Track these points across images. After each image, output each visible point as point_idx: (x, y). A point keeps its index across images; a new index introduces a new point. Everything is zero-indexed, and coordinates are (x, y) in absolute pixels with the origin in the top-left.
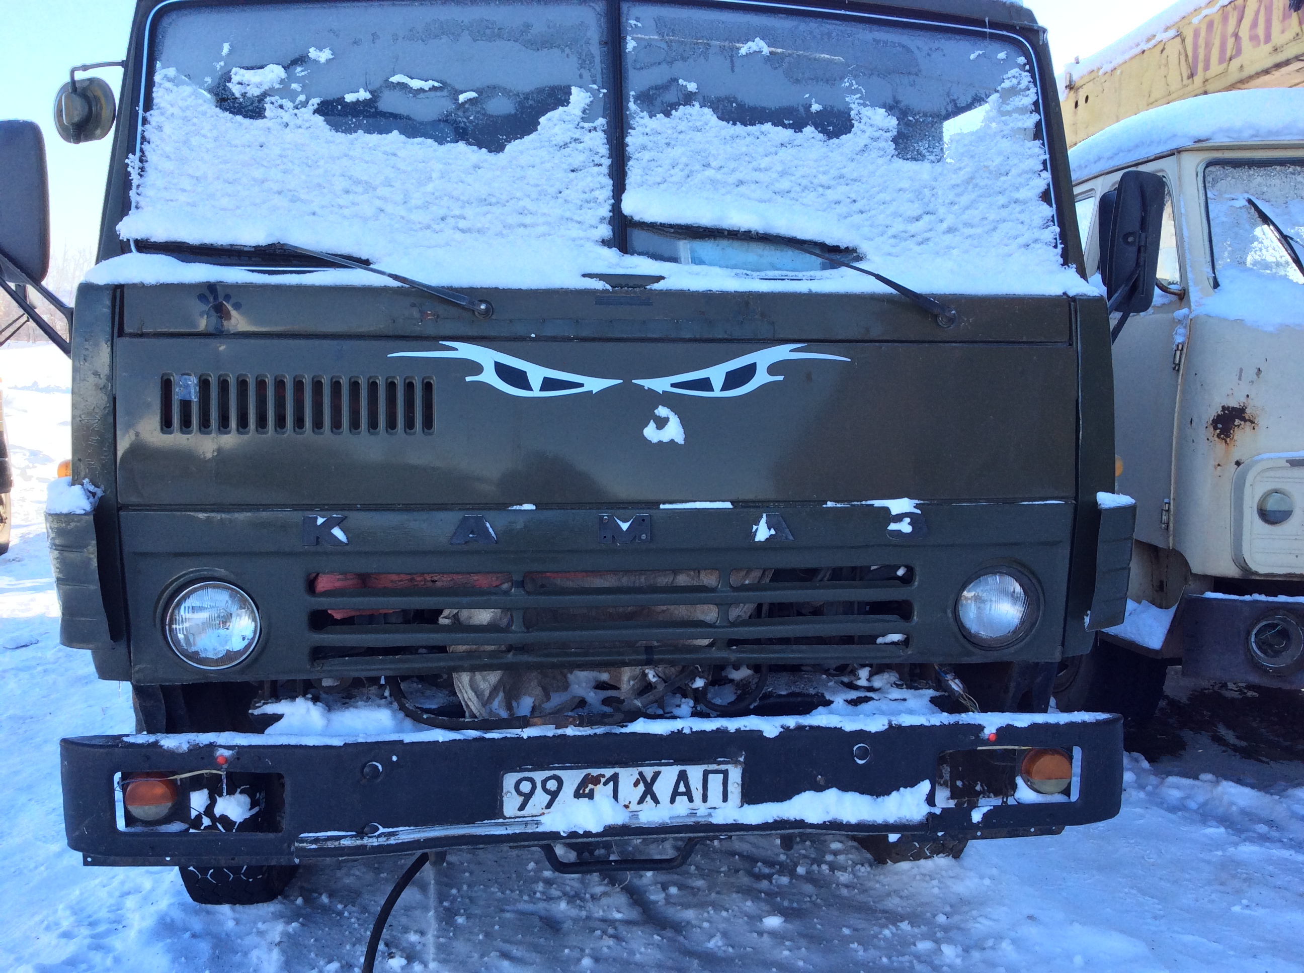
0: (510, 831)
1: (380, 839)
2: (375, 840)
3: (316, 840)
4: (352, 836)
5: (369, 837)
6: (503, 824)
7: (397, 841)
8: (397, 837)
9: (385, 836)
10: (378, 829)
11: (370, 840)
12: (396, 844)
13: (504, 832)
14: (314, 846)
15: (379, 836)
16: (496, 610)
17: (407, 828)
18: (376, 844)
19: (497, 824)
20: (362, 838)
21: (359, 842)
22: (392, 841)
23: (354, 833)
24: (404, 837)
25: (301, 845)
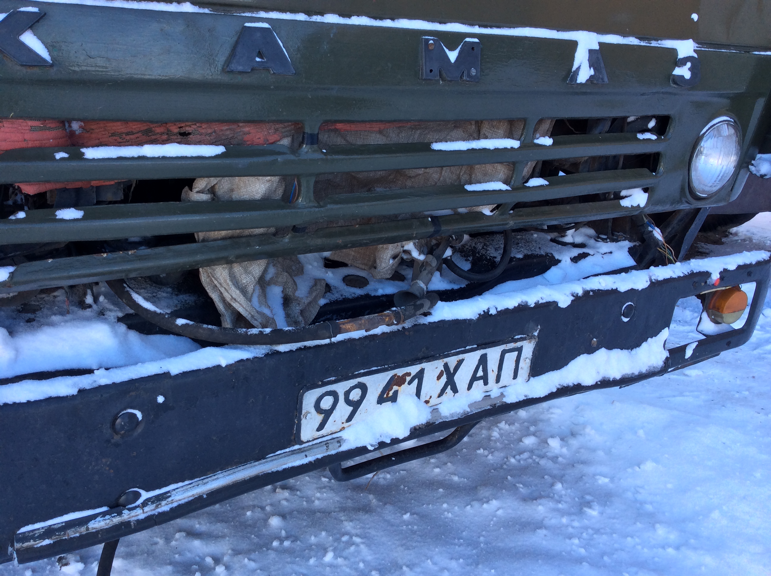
0: (311, 458)
1: (146, 509)
2: (139, 511)
3: (49, 532)
4: (104, 514)
5: (130, 510)
6: (300, 451)
7: (171, 506)
8: (170, 499)
9: (153, 503)
10: (138, 495)
11: (133, 513)
12: (171, 509)
13: (305, 461)
14: (47, 542)
15: (145, 504)
16: (273, 178)
17: (180, 484)
18: (142, 516)
19: (293, 452)
20: (120, 514)
21: (117, 520)
22: (165, 507)
23: (104, 509)
24: (177, 498)
25: (26, 544)
